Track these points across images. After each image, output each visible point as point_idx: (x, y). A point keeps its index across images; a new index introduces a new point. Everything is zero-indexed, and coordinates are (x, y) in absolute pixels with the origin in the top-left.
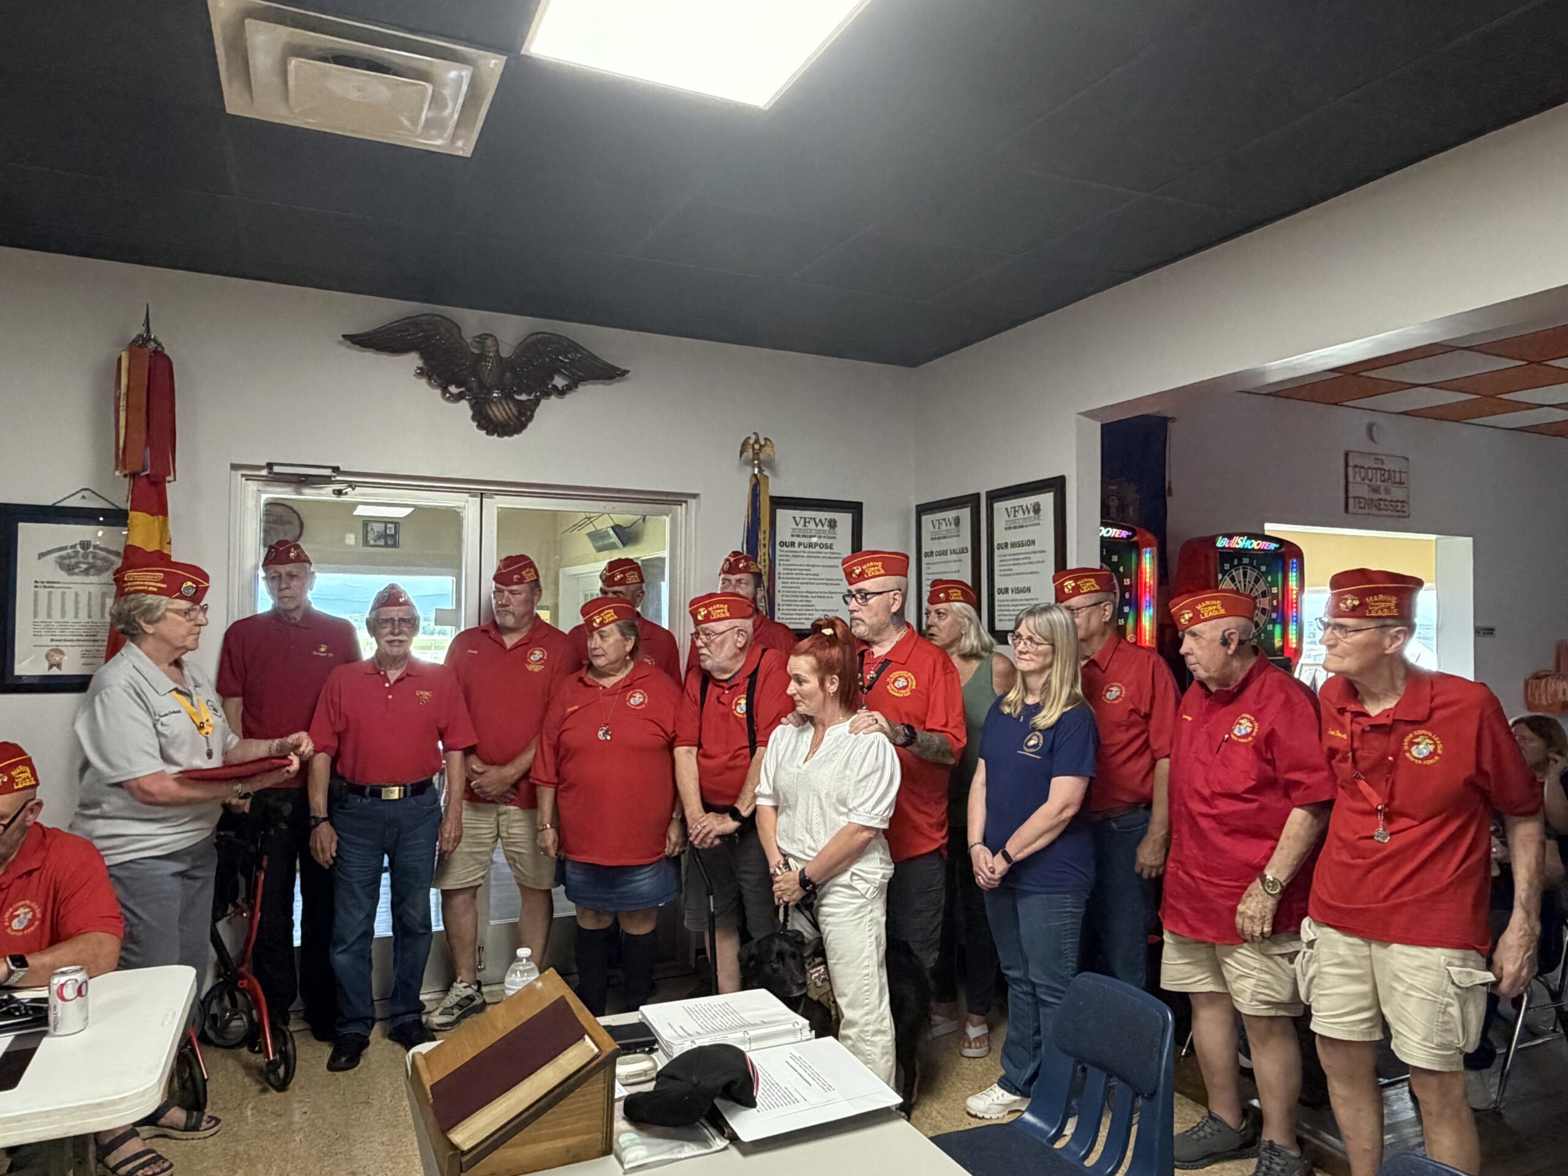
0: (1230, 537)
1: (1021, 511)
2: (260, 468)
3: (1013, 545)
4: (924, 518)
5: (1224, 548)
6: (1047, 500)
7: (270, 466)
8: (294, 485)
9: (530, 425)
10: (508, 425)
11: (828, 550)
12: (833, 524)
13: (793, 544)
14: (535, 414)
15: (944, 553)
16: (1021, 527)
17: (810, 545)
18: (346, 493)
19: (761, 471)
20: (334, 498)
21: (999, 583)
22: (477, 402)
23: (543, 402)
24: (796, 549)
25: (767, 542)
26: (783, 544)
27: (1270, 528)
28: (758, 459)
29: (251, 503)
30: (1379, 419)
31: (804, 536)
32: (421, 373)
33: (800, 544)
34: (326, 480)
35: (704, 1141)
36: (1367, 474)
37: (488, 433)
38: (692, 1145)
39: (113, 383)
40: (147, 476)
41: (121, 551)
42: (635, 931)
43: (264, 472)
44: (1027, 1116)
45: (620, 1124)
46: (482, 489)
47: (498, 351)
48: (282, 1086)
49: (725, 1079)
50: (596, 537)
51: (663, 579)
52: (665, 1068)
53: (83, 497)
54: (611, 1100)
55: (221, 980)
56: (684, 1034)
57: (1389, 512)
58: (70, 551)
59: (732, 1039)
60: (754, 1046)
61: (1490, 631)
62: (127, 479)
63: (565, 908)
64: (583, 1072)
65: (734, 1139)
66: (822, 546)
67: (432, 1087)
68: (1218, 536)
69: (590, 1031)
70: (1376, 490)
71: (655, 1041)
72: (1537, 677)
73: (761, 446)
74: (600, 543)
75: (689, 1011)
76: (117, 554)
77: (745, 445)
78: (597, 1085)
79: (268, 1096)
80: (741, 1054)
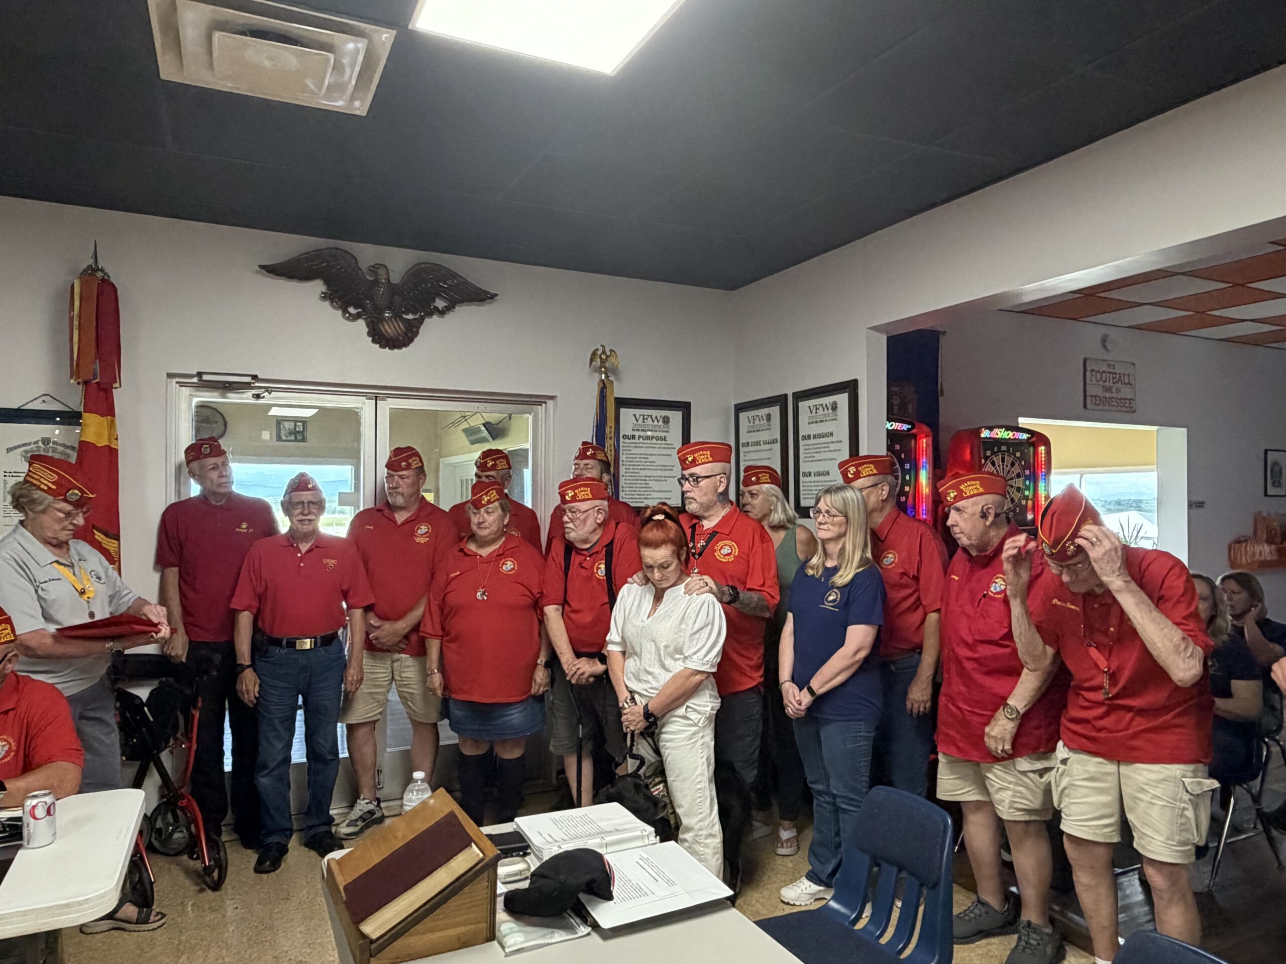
0: (991, 429)
1: (821, 409)
2: (192, 376)
3: (815, 437)
4: (742, 415)
5: (986, 438)
6: (842, 399)
7: (200, 374)
8: (220, 391)
9: (416, 340)
10: (398, 339)
11: (663, 442)
12: (666, 420)
13: (633, 437)
14: (420, 331)
15: (757, 443)
16: (822, 421)
17: (648, 438)
18: (263, 397)
19: (607, 377)
20: (253, 401)
21: (803, 468)
22: (372, 322)
23: (427, 320)
24: (636, 441)
25: (612, 435)
26: (625, 437)
27: (1023, 422)
28: (605, 367)
29: (184, 406)
30: (1112, 333)
31: (643, 430)
32: (325, 297)
33: (639, 437)
34: (247, 386)
35: (570, 928)
36: (1101, 378)
37: (381, 347)
38: (562, 932)
39: (68, 305)
40: (97, 383)
41: (76, 445)
42: (507, 756)
43: (195, 380)
44: (834, 904)
45: (501, 915)
46: (377, 393)
47: (388, 278)
48: (216, 886)
49: (587, 877)
50: (470, 432)
51: (527, 468)
52: (538, 868)
53: (44, 401)
54: (494, 896)
55: (165, 800)
56: (550, 840)
57: (1119, 408)
58: (33, 446)
59: (591, 844)
60: (610, 849)
61: (1200, 505)
62: (81, 387)
63: (448, 736)
64: (471, 873)
65: (595, 926)
66: (658, 438)
67: (345, 888)
68: (980, 428)
69: (474, 838)
70: (1109, 390)
71: (528, 847)
72: (1238, 542)
73: (607, 357)
74: (473, 438)
75: (555, 822)
76: (73, 448)
77: (594, 354)
78: (482, 884)
79: (205, 894)
80: (600, 857)
